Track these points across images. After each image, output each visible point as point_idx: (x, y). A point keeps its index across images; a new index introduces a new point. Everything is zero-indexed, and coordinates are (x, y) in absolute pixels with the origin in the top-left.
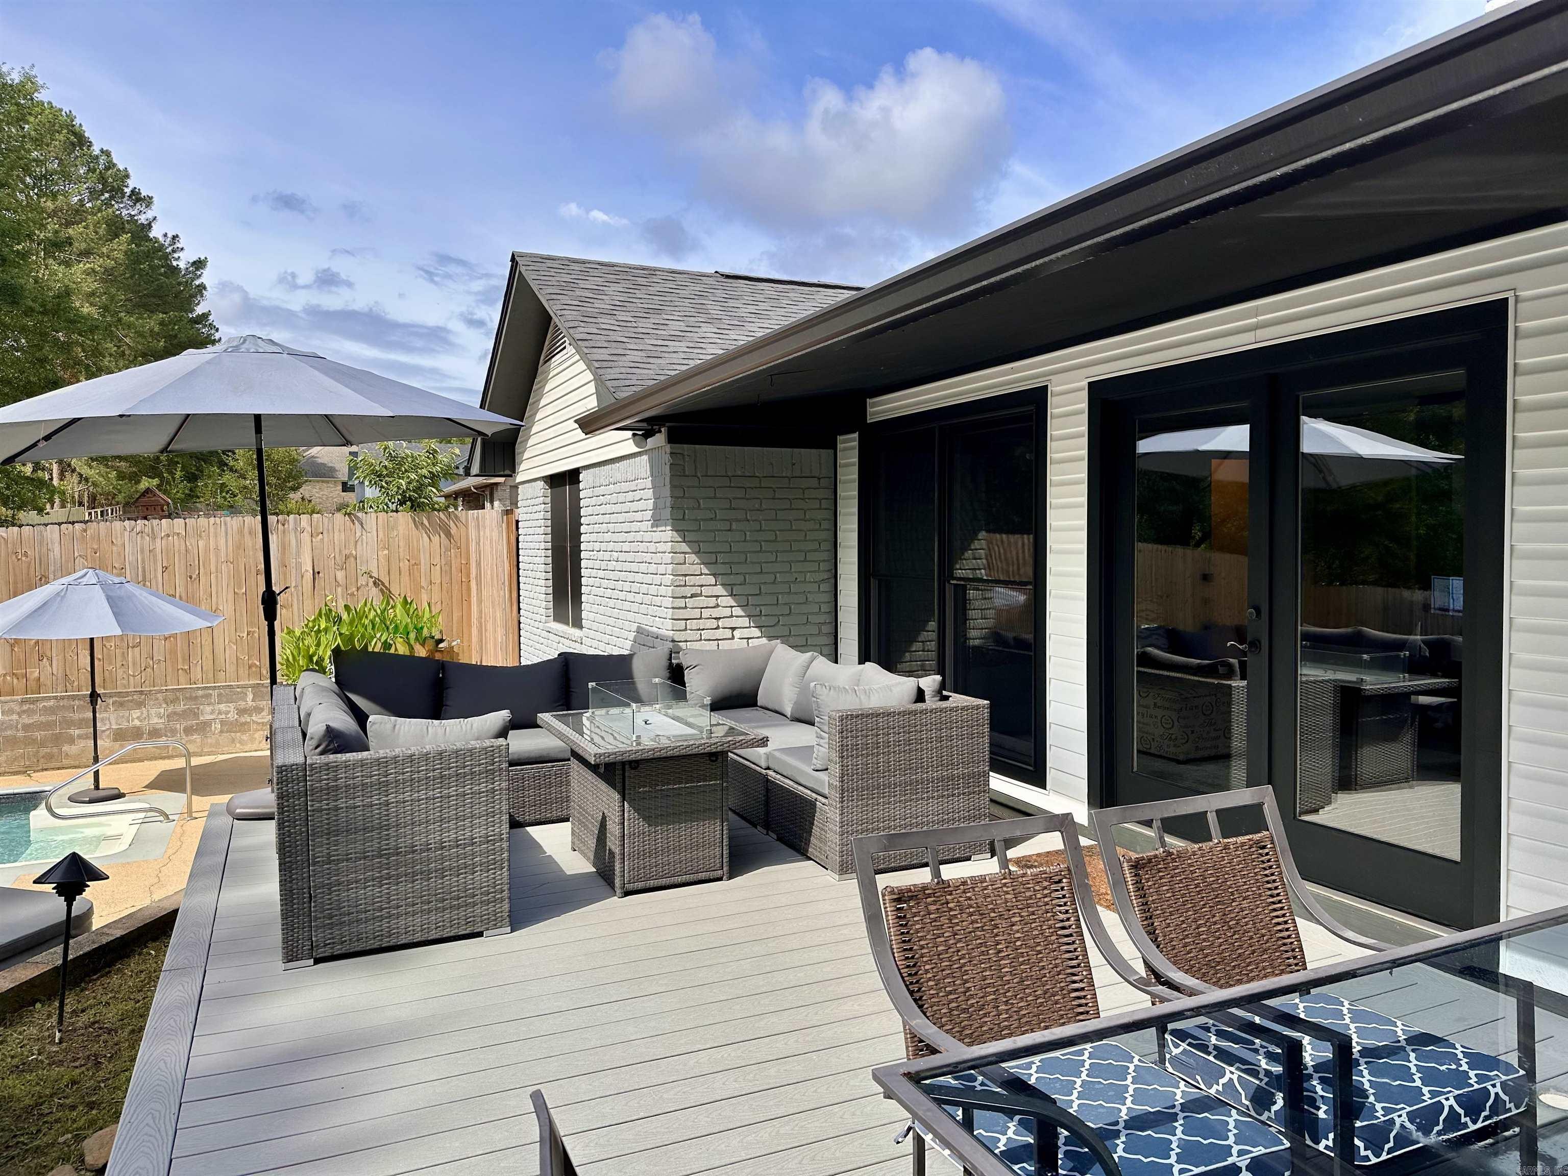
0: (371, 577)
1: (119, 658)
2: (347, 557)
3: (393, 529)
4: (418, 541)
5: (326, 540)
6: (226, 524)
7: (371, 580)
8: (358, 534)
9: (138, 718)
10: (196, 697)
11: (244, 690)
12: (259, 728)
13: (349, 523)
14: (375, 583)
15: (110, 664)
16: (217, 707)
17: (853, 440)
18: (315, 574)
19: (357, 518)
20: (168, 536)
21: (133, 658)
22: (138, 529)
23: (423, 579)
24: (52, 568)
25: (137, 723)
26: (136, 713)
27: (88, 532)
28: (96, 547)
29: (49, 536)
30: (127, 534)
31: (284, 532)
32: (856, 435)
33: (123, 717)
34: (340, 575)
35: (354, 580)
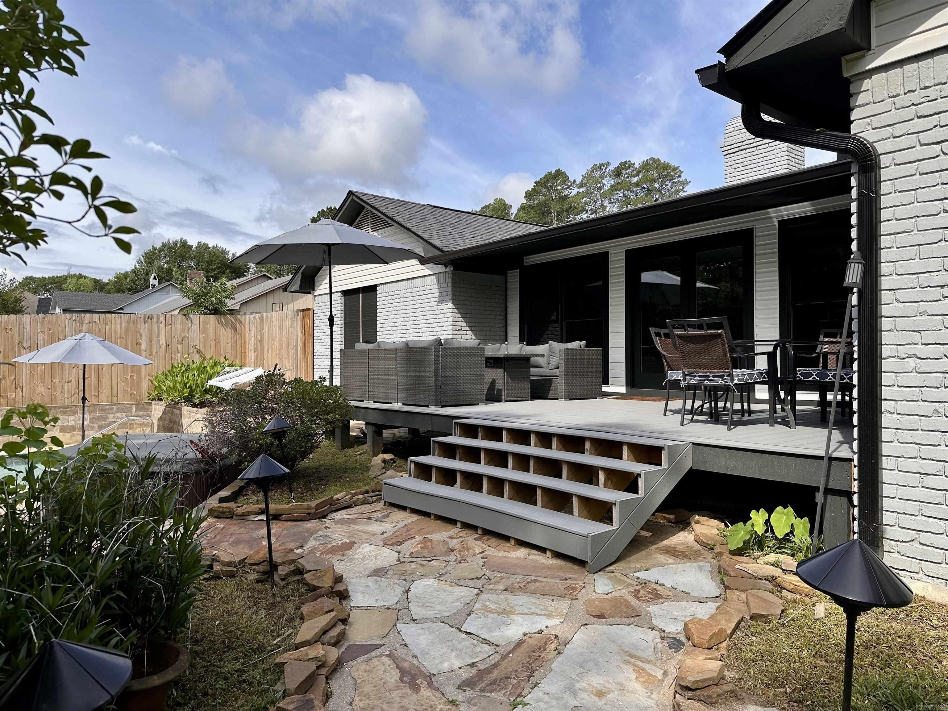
0: (196, 348)
1: (60, 388)
2: (183, 337)
3: (207, 323)
4: (220, 330)
5: (173, 328)
6: (121, 317)
7: (196, 350)
8: (190, 325)
9: (73, 420)
10: (105, 409)
11: (131, 406)
12: (138, 426)
13: (185, 320)
14: (197, 352)
15: (55, 391)
16: (116, 415)
17: (517, 272)
18: (167, 345)
19: (189, 317)
20: (90, 323)
21: (68, 388)
22: (74, 318)
23: (222, 350)
24: (25, 338)
25: (73, 423)
26: (72, 417)
27: (46, 319)
28: (50, 327)
29: (25, 320)
30: (67, 321)
31: (151, 323)
32: (518, 270)
33: (65, 419)
34: (180, 347)
35: (186, 350)
